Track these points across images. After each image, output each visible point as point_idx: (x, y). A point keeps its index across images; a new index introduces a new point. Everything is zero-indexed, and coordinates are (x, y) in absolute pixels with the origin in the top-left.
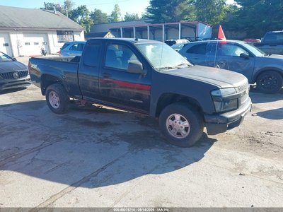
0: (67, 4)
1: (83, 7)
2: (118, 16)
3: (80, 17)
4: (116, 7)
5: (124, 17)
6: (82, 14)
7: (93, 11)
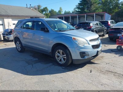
0: (39, 7)
1: (46, 8)
2: (62, 12)
3: (44, 13)
4: (60, 8)
5: (64, 13)
6: (45, 11)
7: (50, 10)
